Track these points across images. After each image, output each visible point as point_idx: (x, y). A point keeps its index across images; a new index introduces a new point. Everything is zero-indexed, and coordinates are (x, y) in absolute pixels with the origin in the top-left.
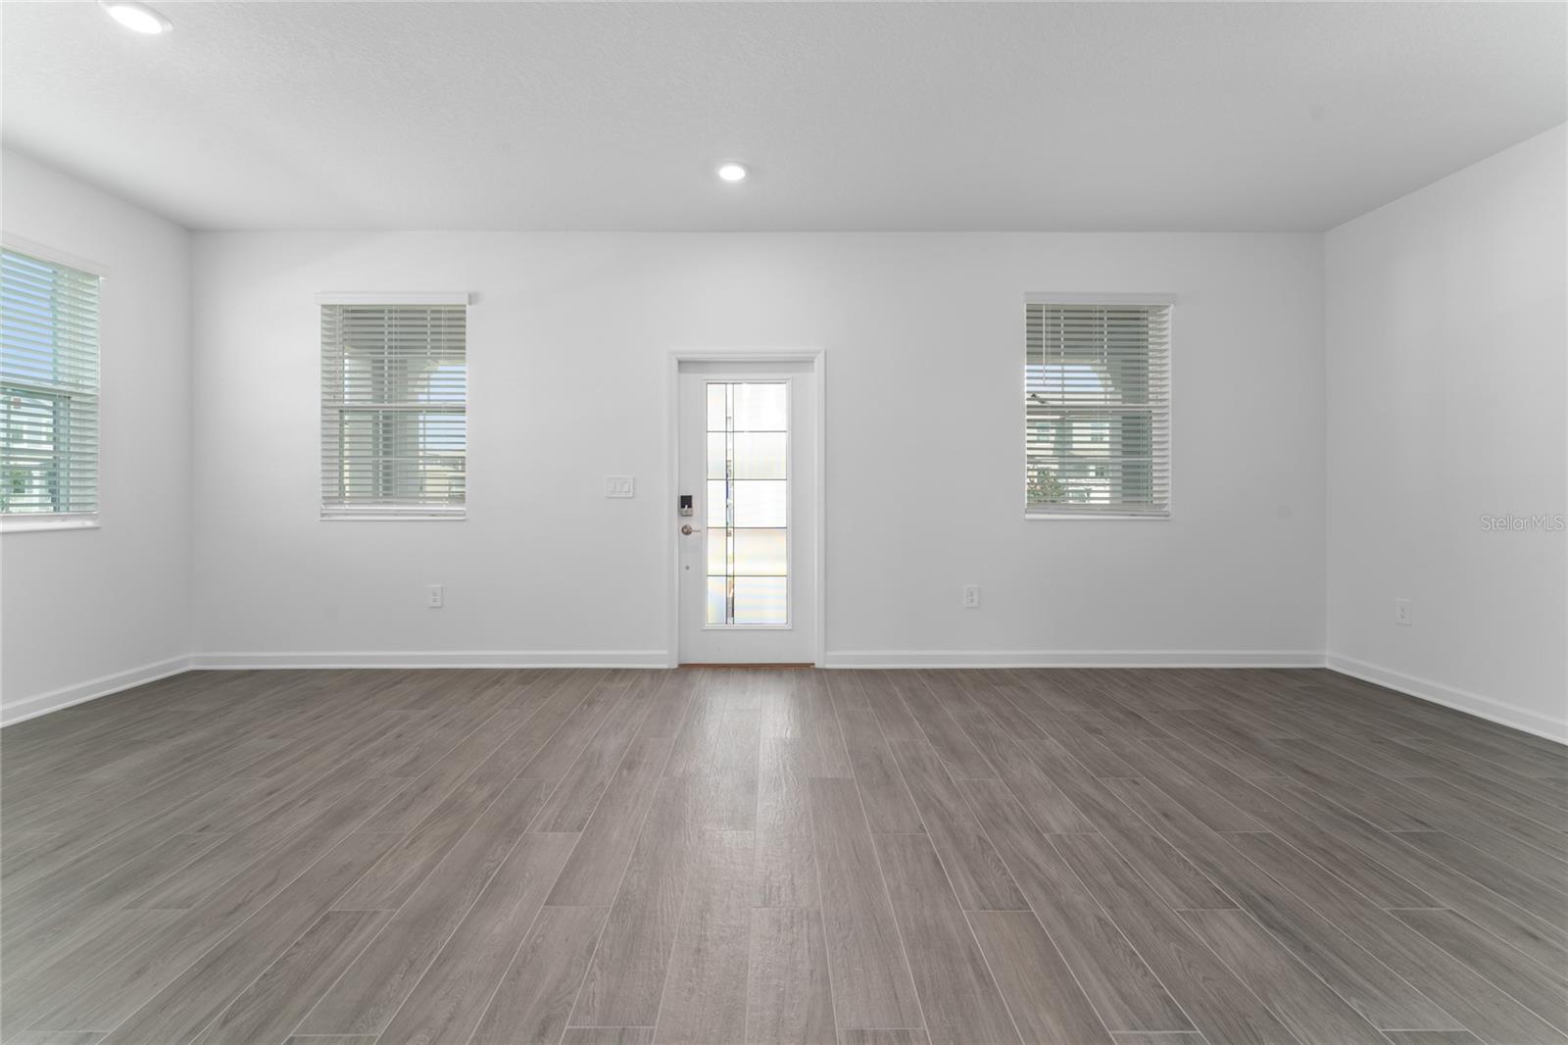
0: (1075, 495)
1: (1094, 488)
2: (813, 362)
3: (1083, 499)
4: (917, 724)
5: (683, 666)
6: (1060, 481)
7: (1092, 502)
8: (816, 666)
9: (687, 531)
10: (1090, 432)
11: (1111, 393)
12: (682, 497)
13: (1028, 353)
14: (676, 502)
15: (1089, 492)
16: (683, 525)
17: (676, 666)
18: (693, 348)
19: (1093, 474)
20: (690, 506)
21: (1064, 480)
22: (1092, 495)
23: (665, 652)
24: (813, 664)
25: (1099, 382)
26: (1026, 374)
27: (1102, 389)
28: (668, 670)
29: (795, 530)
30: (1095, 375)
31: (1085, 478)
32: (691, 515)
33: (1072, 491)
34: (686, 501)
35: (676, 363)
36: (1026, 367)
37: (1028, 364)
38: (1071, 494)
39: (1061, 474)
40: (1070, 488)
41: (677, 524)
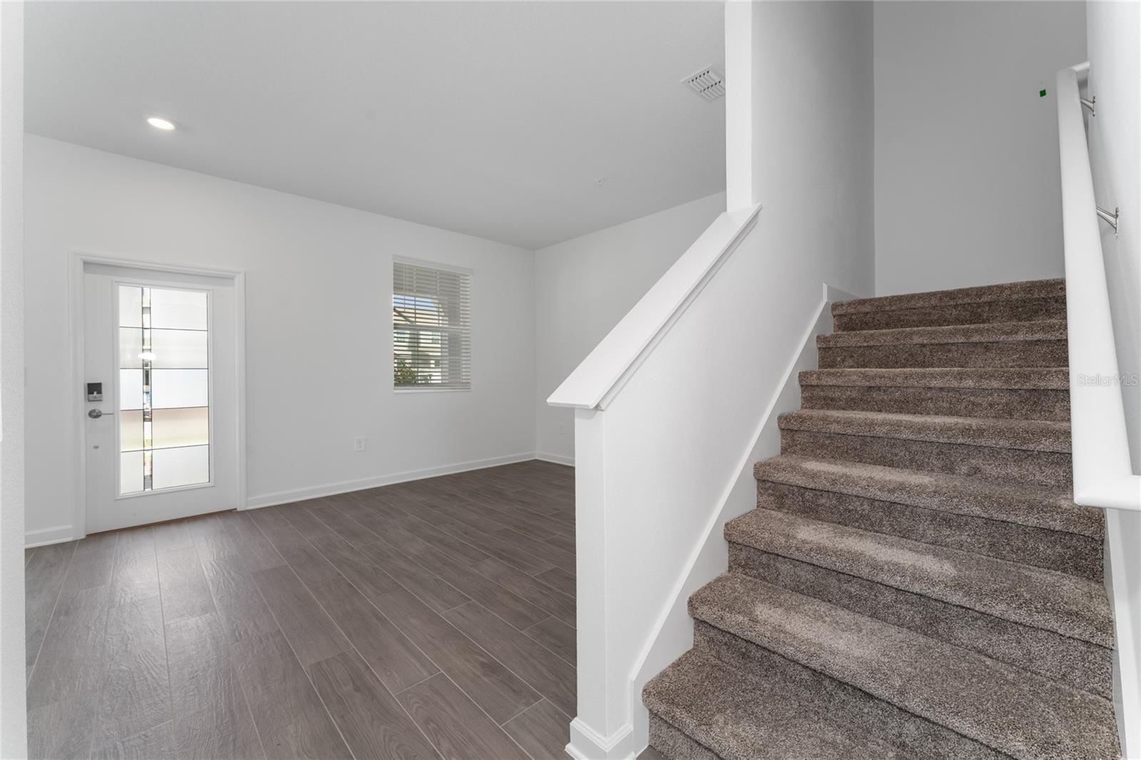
0: (422, 378)
1: (434, 374)
2: (233, 279)
3: (427, 380)
4: (328, 526)
5: (89, 536)
6: (413, 369)
7: (432, 382)
8: (239, 510)
9: (94, 415)
10: (431, 337)
11: (442, 316)
12: (89, 385)
13: (394, 287)
14: (82, 390)
15: (430, 376)
16: (90, 410)
17: (83, 537)
18: (98, 253)
19: (433, 366)
20: (100, 392)
21: (416, 369)
22: (432, 378)
23: (70, 526)
24: (236, 509)
25: (435, 309)
26: (393, 300)
27: (436, 313)
28: (74, 542)
29: (215, 410)
30: (433, 305)
31: (428, 368)
32: (101, 400)
33: (421, 376)
34: (94, 389)
35: (81, 265)
36: (393, 296)
37: (395, 294)
38: (419, 378)
39: (413, 365)
40: (419, 374)
41: (83, 406)
